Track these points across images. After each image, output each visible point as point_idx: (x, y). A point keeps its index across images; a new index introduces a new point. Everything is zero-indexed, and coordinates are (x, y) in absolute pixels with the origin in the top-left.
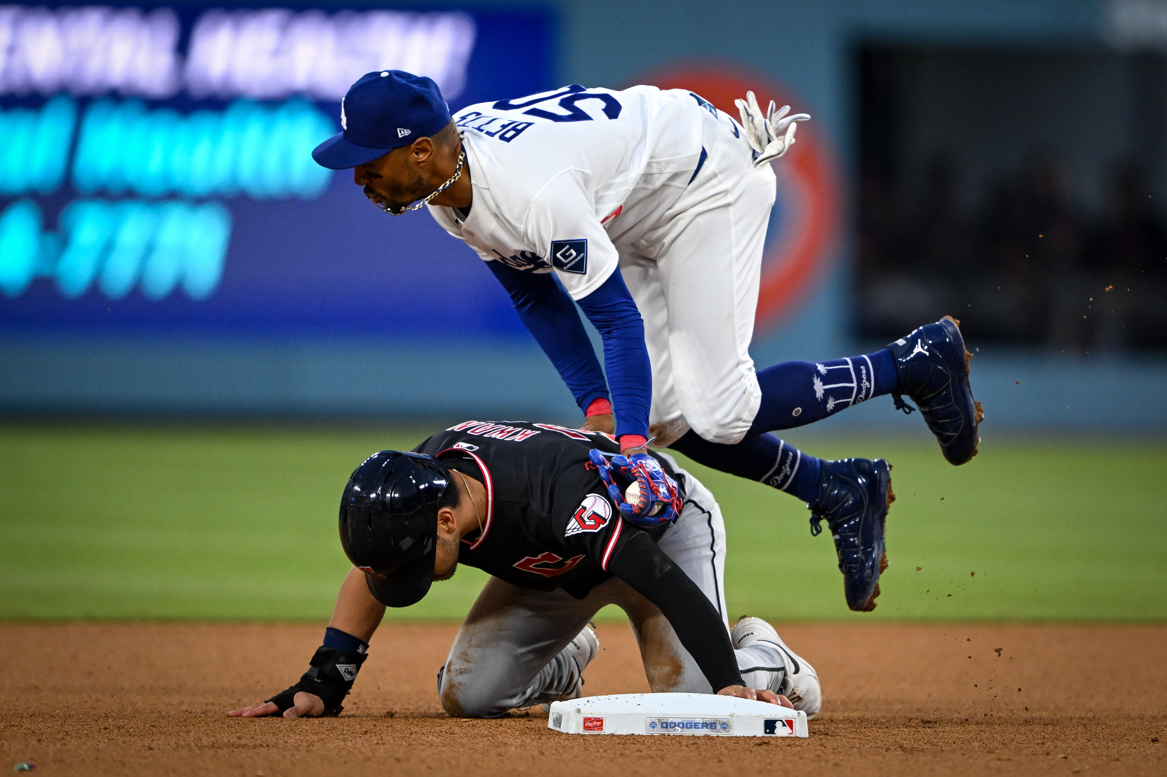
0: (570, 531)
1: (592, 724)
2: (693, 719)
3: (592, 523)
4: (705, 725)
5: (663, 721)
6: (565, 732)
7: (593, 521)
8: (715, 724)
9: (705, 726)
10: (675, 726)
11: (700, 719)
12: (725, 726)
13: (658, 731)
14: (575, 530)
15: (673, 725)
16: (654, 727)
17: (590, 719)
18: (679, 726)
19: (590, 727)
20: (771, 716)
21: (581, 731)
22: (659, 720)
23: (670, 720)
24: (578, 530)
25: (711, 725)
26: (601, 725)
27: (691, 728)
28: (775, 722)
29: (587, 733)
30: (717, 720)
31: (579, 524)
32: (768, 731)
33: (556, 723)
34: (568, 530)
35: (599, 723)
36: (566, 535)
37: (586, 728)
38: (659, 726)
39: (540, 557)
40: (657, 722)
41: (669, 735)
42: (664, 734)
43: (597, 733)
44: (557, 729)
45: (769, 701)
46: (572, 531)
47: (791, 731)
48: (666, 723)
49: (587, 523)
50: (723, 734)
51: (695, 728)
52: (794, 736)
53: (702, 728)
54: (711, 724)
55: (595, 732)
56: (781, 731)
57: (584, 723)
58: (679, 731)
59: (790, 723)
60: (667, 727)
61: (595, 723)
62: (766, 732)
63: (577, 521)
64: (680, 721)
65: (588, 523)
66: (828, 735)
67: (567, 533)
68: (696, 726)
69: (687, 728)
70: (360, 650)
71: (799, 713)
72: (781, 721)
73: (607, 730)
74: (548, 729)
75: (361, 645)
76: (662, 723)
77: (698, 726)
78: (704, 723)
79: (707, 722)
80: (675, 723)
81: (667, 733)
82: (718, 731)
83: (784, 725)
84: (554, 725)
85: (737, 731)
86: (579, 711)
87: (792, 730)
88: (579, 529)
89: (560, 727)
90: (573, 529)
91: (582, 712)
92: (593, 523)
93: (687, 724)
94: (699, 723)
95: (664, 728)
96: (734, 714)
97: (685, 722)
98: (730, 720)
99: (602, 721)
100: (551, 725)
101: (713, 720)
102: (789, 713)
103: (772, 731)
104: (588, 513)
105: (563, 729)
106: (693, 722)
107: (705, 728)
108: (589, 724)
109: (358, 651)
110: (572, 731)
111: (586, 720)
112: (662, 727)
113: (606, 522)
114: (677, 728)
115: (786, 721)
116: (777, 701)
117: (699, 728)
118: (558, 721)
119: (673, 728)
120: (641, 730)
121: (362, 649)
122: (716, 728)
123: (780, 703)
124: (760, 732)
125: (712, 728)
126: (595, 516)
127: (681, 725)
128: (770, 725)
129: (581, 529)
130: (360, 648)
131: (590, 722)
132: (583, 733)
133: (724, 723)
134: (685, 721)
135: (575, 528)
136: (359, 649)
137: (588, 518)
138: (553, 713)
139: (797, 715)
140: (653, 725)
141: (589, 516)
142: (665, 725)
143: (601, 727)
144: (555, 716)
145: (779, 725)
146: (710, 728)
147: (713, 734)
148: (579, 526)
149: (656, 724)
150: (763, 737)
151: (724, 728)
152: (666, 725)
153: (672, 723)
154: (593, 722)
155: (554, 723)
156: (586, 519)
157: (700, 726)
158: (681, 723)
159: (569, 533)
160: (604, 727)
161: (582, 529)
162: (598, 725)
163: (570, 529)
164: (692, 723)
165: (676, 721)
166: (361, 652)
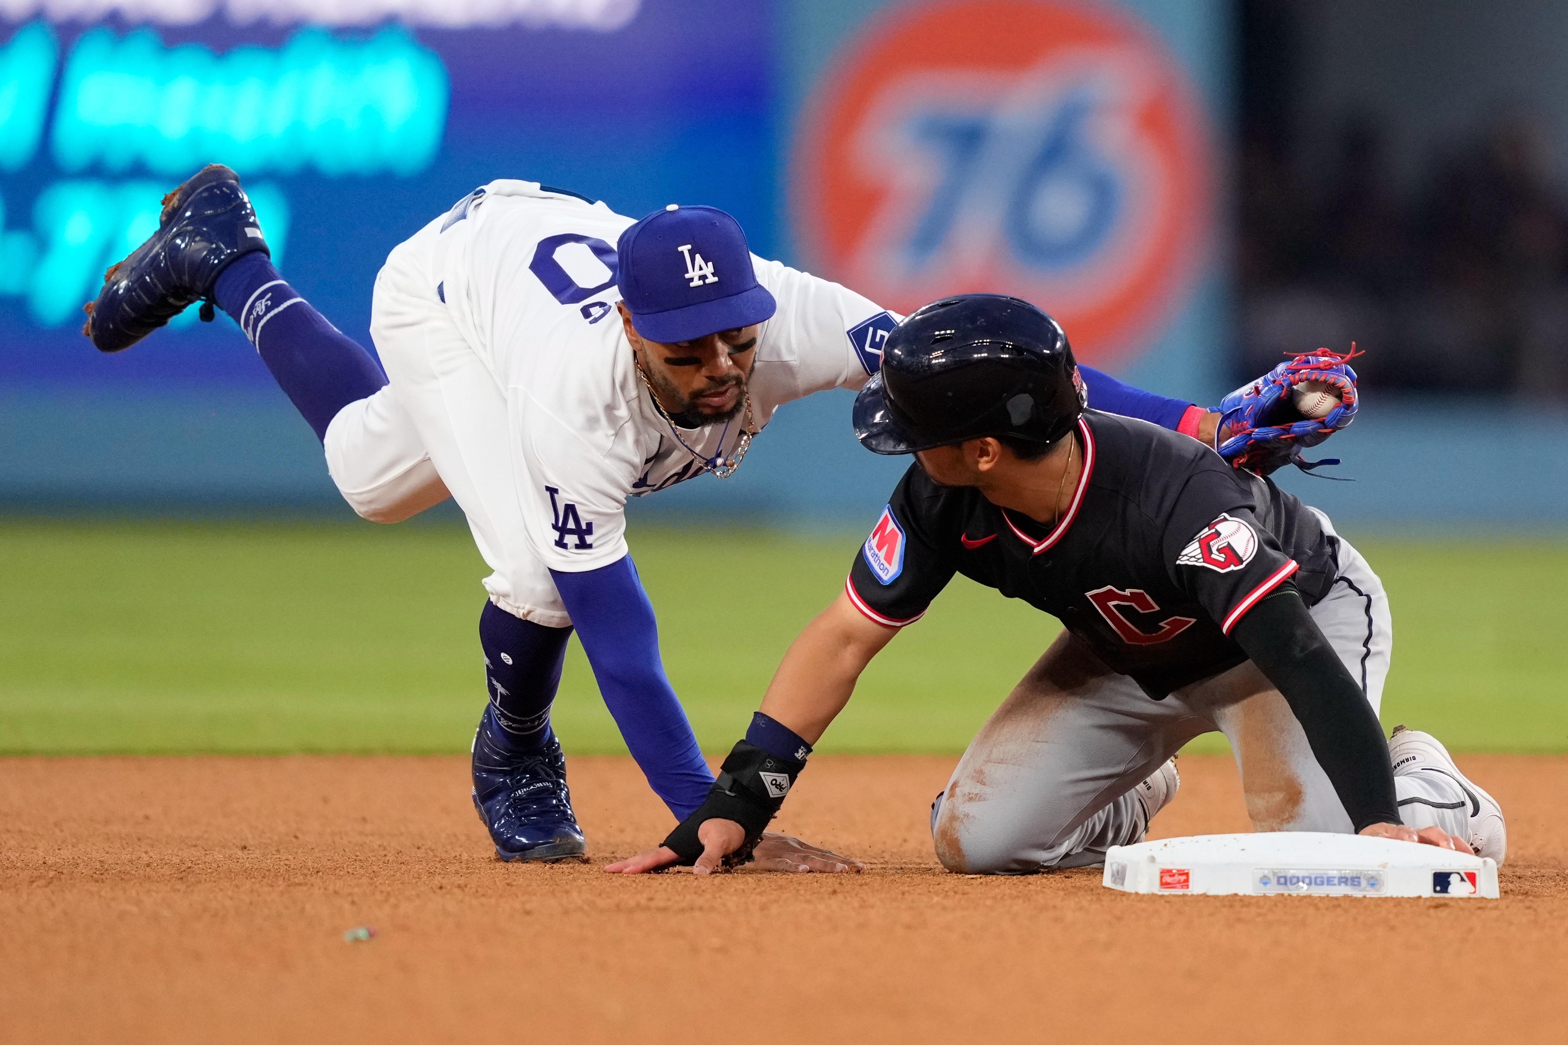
0: (1185, 558)
1: (1172, 879)
2: (1326, 872)
3: (1221, 558)
4: (1344, 880)
5: (1280, 875)
6: (1133, 891)
7: (1223, 555)
8: (1359, 878)
9: (1343, 882)
10: (1298, 882)
11: (1335, 872)
12: (1374, 881)
13: (1272, 890)
14: (1193, 559)
15: (1294, 880)
16: (1265, 884)
17: (1170, 871)
18: (1303, 882)
19: (1169, 884)
20: (1443, 866)
21: (1157, 890)
22: (1274, 874)
23: (1292, 872)
24: (1196, 561)
25: (1353, 880)
26: (1187, 881)
27: (1322, 883)
28: (1448, 875)
29: (1167, 892)
30: (1361, 873)
31: (1202, 553)
32: (1438, 888)
33: (1116, 878)
34: (1184, 556)
35: (1183, 878)
36: (1178, 562)
37: (1164, 884)
38: (1274, 881)
39: (1128, 592)
40: (1271, 875)
41: (1290, 895)
42: (1283, 895)
43: (1181, 893)
44: (1119, 888)
45: (1437, 845)
46: (1188, 560)
47: (1472, 889)
48: (1285, 877)
49: (1213, 556)
50: (1372, 893)
51: (1328, 884)
52: (1478, 896)
53: (1339, 884)
54: (1353, 878)
55: (1179, 892)
56: (1458, 889)
57: (1162, 877)
58: (1304, 889)
59: (1472, 878)
60: (1285, 883)
61: (1177, 878)
62: (1435, 891)
63: (1200, 547)
64: (1305, 873)
65: (1216, 556)
66: (1529, 896)
67: (1180, 559)
68: (1329, 881)
69: (1316, 884)
70: (799, 755)
71: (1485, 862)
72: (1458, 873)
73: (1196, 887)
74: (1104, 888)
75: (802, 747)
76: (1279, 878)
77: (1333, 881)
78: (1342, 878)
79: (1347, 876)
80: (1298, 878)
81: (1286, 893)
82: (1364, 890)
83: (1462, 880)
84: (1114, 882)
85: (1392, 889)
86: (1153, 859)
87: (1475, 887)
88: (1199, 559)
89: (1122, 884)
90: (1191, 557)
91: (1157, 860)
92: (1223, 560)
93: (1316, 878)
94: (1335, 877)
95: (1281, 884)
96: (1387, 863)
97: (1313, 877)
98: (1381, 872)
99: (1187, 874)
100: (1107, 880)
101: (1355, 872)
102: (1471, 862)
103: (1445, 890)
104: (1220, 543)
105: (1129, 887)
106: (1325, 876)
107: (1343, 885)
108: (1168, 879)
109: (796, 754)
110: (1143, 890)
111: (1165, 872)
112: (1279, 883)
113: (1242, 564)
114: (1301, 884)
115: (1466, 873)
116: (1449, 844)
117: (1335, 885)
118: (1120, 875)
119: (1295, 884)
120: (1247, 888)
121: (802, 754)
122: (1359, 884)
123: (1453, 847)
124: (1426, 889)
125: (1355, 885)
126: (1229, 551)
127: (1307, 881)
128: (1441, 880)
129: (1202, 560)
130: (800, 751)
131: (1170, 876)
132: (1160, 893)
133: (1372, 877)
134: (1313, 874)
135: (1194, 557)
136: (798, 752)
137: (1218, 550)
138: (1111, 864)
139: (1482, 864)
140: (1265, 881)
141: (1220, 547)
142: (1282, 880)
143: (1186, 883)
144: (1115, 867)
145: (1454, 879)
146: (1352, 885)
147: (1357, 894)
148: (1200, 556)
149: (1269, 879)
150: (1432, 898)
151: (1373, 885)
152: (1285, 880)
153: (1294, 877)
154: (1173, 875)
155: (1113, 879)
156: (1214, 549)
157: (1336, 881)
158: (1307, 877)
159: (1182, 561)
160: (1191, 883)
161: (1204, 562)
162: (1182, 881)
163: (1186, 555)
164: (1322, 877)
165: (1301, 874)
166: (800, 758)
